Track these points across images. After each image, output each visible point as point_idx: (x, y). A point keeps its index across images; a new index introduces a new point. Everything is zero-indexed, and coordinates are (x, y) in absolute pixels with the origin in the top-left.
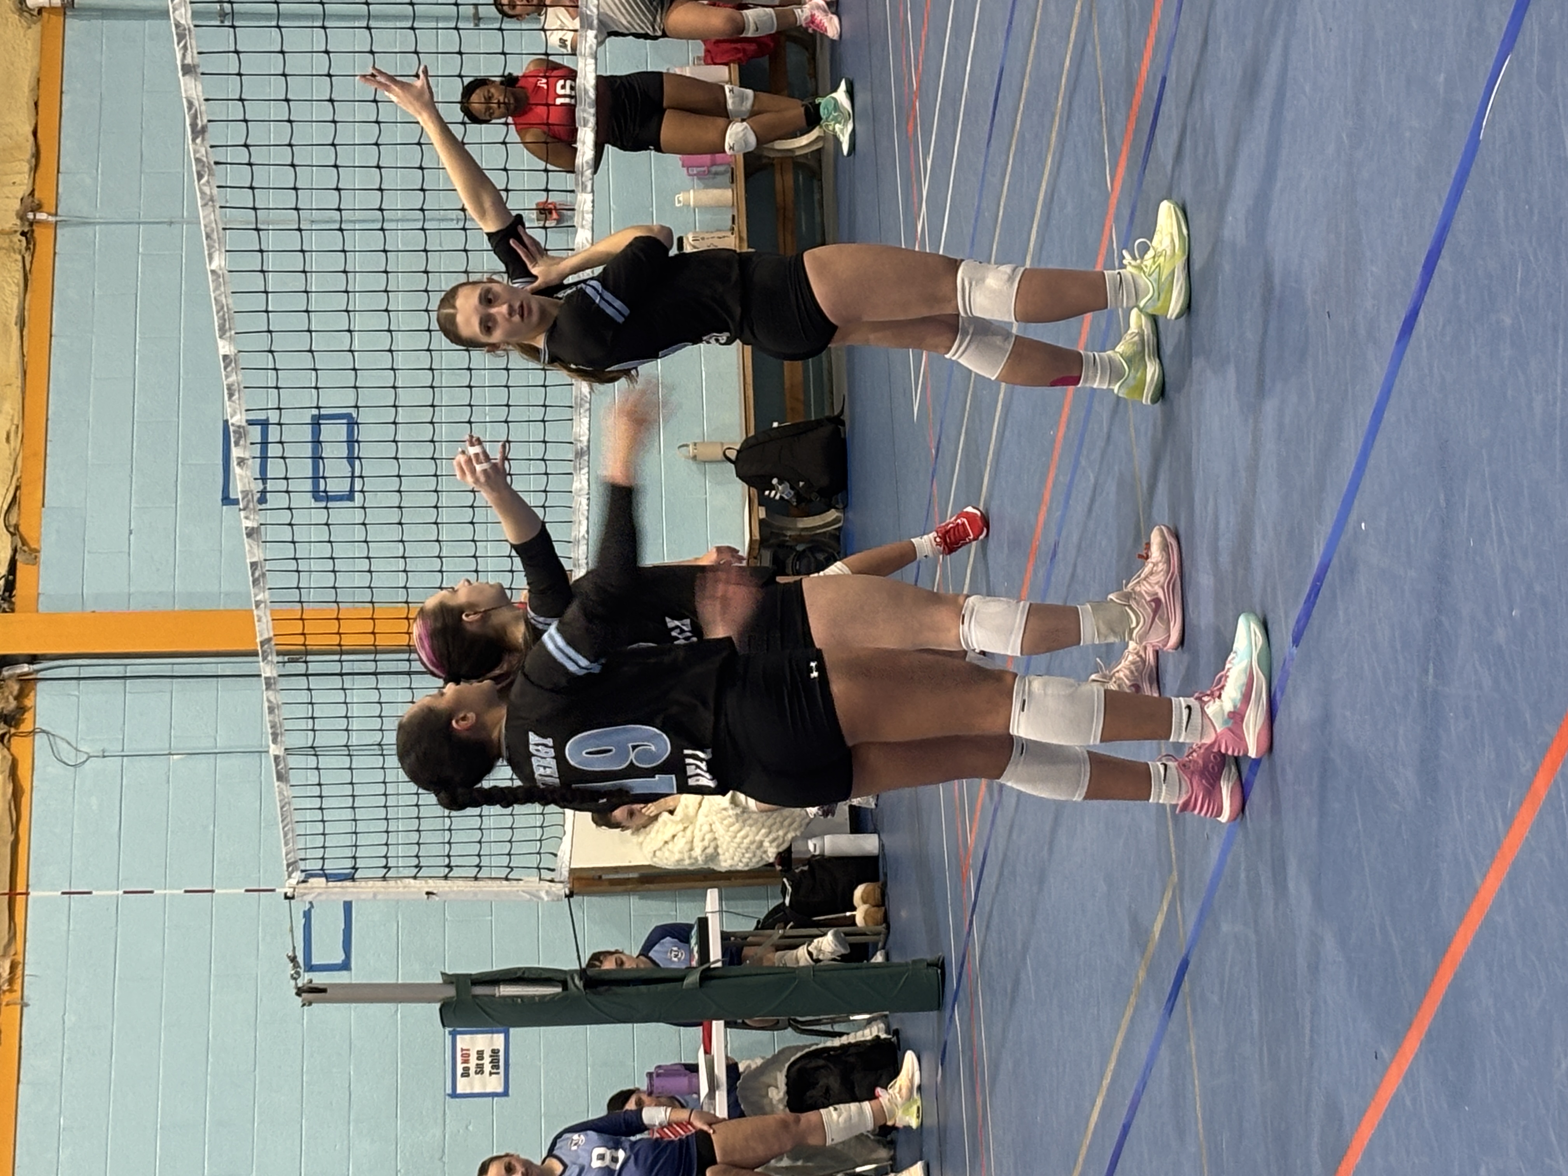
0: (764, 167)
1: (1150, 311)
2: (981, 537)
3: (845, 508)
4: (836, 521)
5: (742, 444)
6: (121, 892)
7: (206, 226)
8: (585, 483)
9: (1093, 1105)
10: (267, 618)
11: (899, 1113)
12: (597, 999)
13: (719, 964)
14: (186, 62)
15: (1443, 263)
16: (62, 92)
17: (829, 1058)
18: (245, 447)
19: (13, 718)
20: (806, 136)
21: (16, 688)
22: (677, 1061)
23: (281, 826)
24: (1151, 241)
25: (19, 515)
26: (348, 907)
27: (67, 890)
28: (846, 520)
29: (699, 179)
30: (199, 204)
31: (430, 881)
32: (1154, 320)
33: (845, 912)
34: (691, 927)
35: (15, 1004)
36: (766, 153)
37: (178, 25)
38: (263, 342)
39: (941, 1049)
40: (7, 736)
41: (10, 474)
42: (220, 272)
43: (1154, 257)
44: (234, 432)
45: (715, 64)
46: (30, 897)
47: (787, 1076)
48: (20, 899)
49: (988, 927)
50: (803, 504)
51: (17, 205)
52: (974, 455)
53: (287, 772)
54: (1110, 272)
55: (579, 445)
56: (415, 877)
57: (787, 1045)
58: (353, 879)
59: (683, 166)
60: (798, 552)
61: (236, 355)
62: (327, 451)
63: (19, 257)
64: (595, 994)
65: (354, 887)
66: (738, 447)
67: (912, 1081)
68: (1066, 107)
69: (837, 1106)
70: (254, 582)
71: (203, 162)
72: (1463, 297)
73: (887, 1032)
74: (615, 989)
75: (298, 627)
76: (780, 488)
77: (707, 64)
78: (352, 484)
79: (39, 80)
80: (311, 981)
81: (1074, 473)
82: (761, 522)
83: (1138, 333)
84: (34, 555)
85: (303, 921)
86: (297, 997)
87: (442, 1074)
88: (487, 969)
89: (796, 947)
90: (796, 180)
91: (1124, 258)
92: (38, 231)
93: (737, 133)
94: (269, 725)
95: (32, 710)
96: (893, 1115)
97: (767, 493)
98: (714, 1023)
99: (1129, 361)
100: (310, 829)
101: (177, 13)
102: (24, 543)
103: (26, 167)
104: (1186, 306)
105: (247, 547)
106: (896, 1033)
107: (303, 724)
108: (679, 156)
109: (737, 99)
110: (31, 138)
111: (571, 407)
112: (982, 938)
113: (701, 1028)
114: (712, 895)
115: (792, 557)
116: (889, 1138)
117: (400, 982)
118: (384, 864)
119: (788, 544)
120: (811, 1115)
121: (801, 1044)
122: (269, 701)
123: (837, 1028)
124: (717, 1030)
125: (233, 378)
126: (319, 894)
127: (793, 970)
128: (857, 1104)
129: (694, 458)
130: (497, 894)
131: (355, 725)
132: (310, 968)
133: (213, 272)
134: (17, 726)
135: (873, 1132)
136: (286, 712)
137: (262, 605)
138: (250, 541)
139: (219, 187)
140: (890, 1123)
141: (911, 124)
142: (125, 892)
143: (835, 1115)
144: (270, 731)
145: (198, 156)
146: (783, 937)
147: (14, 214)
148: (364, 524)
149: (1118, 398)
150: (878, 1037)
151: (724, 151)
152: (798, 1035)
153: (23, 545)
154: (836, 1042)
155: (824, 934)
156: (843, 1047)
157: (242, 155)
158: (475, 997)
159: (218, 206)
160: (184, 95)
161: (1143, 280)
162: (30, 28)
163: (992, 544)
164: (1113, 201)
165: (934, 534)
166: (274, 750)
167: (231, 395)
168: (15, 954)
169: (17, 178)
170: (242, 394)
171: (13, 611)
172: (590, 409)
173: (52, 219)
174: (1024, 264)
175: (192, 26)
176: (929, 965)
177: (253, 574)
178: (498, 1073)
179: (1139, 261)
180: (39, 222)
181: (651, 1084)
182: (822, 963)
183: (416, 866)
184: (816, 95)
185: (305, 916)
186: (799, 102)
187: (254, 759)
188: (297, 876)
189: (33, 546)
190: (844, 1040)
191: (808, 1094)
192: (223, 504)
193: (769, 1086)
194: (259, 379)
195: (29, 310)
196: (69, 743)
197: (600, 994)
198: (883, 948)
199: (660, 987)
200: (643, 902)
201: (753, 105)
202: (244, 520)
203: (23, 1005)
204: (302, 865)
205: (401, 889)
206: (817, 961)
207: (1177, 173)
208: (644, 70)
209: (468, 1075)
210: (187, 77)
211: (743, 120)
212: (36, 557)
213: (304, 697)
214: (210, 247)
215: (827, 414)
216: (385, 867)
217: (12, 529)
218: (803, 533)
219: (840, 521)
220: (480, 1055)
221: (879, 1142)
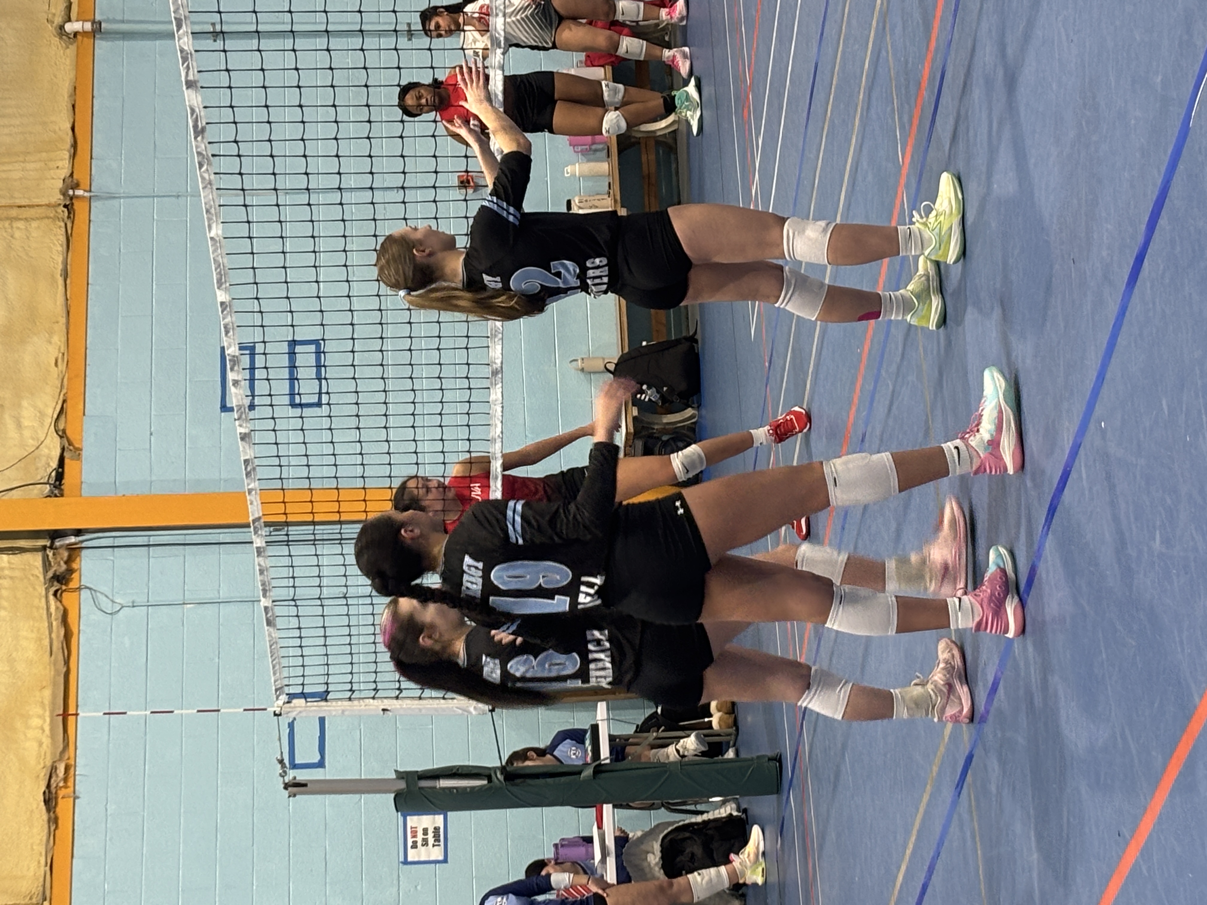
0: (633, 145)
1: (933, 258)
2: (805, 430)
3: (699, 407)
4: (692, 417)
5: (619, 359)
6: (148, 713)
7: (206, 204)
8: (500, 395)
9: (899, 868)
10: (257, 502)
11: (748, 873)
12: (514, 789)
13: (608, 761)
14: (189, 78)
15: (1163, 222)
16: (93, 97)
17: (694, 832)
18: (238, 372)
19: (64, 578)
20: (664, 121)
21: (66, 554)
22: (576, 835)
23: (270, 660)
24: (934, 204)
25: (66, 422)
26: (322, 720)
27: (107, 711)
28: (700, 417)
29: (583, 155)
30: (201, 186)
31: (385, 701)
32: (937, 264)
33: (704, 718)
34: (585, 731)
35: (69, 797)
36: (634, 134)
37: (182, 51)
38: (251, 291)
39: (780, 823)
40: (59, 592)
41: (59, 390)
42: (218, 239)
43: (936, 216)
44: (230, 360)
45: (593, 66)
46: (79, 717)
47: (661, 845)
48: (71, 719)
49: (815, 731)
50: (667, 405)
51: (60, 184)
52: (799, 368)
53: (274, 619)
54: (902, 227)
55: (494, 366)
56: (373, 698)
57: (660, 822)
58: (326, 700)
59: (570, 145)
60: (663, 441)
61: (230, 302)
62: (301, 373)
63: (63, 224)
64: (512, 785)
65: (327, 706)
66: (616, 362)
67: (758, 848)
68: (867, 99)
69: (700, 871)
70: (247, 475)
71: (203, 155)
72: (1178, 249)
73: (738, 810)
74: (529, 781)
75: (281, 508)
76: (649, 392)
77: (588, 66)
78: (320, 398)
79: (75, 88)
80: (295, 778)
81: (876, 382)
82: (635, 419)
83: (924, 275)
84: (78, 452)
85: (288, 730)
86: (284, 791)
87: (396, 847)
88: (429, 767)
89: (666, 746)
90: (657, 153)
91: (913, 216)
92: (77, 205)
93: (612, 120)
94: (260, 584)
95: (78, 572)
96: (743, 875)
97: (639, 396)
98: (605, 806)
99: (918, 297)
100: (292, 662)
101: (181, 41)
102: (70, 444)
103: (66, 155)
104: (961, 253)
105: (241, 449)
106: (745, 811)
107: (285, 582)
108: (567, 137)
109: (611, 92)
110: (70, 132)
111: (488, 337)
112: (810, 738)
113: (594, 809)
114: (602, 707)
115: (658, 446)
116: (740, 892)
117: (363, 777)
118: (349, 688)
119: (656, 435)
120: (680, 880)
121: (672, 820)
122: (259, 565)
123: (699, 808)
124: (607, 811)
125: (228, 320)
126: (300, 712)
127: (664, 765)
128: (715, 868)
129: (582, 370)
130: (436, 710)
131: (325, 581)
132: (294, 766)
133: (212, 238)
134: (66, 584)
135: (729, 889)
136: (273, 573)
137: (254, 492)
138: (244, 443)
139: (215, 174)
140: (741, 881)
141: (746, 111)
142: (152, 712)
143: (699, 878)
144: (261, 588)
145: (199, 150)
146: (657, 738)
147: (58, 191)
148: (330, 429)
149: (910, 325)
150: (731, 815)
151: (601, 134)
152: (668, 813)
153: (70, 445)
154: (699, 819)
155: (688, 736)
156: (704, 822)
157: (233, 149)
158: (421, 788)
159: (214, 188)
160: (187, 103)
161: (927, 233)
162: (68, 47)
163: (813, 435)
164: (905, 171)
165: (767, 428)
166: (264, 602)
167: (227, 332)
168: (69, 759)
169: (60, 164)
170: (236, 332)
171: (62, 495)
172: (502, 339)
173: (87, 194)
174: (835, 220)
175: (193, 52)
176: (770, 759)
177: (246, 469)
178: (439, 845)
179: (925, 219)
180: (78, 197)
181: (557, 853)
182: (686, 759)
183: (374, 690)
184: (672, 88)
185: (289, 727)
186: (660, 95)
187: (247, 606)
188: (284, 698)
189: (77, 446)
190: (705, 817)
191: (678, 859)
192: (222, 411)
193: (648, 852)
194: (248, 319)
195: (71, 265)
196: (106, 596)
197: (517, 785)
198: (734, 745)
199: (563, 779)
200: (548, 713)
201: (624, 97)
202: (238, 428)
203: (75, 798)
204: (286, 690)
205: (363, 707)
206: (683, 756)
207: (952, 152)
208: (538, 70)
209: (416, 847)
210: (190, 90)
211: (616, 109)
212: (79, 454)
213: (286, 561)
214: (209, 219)
215: (684, 334)
216: (351, 690)
217: (60, 433)
218: (667, 427)
219: (694, 417)
220: (425, 831)
221: (733, 895)
